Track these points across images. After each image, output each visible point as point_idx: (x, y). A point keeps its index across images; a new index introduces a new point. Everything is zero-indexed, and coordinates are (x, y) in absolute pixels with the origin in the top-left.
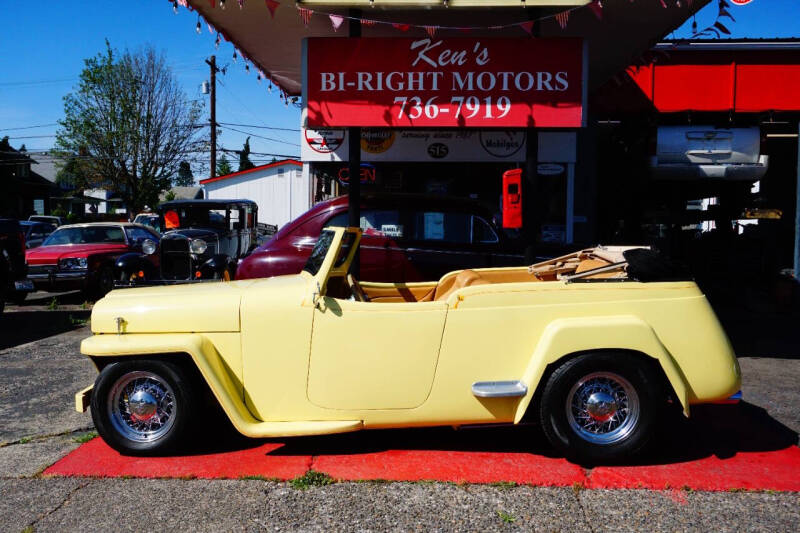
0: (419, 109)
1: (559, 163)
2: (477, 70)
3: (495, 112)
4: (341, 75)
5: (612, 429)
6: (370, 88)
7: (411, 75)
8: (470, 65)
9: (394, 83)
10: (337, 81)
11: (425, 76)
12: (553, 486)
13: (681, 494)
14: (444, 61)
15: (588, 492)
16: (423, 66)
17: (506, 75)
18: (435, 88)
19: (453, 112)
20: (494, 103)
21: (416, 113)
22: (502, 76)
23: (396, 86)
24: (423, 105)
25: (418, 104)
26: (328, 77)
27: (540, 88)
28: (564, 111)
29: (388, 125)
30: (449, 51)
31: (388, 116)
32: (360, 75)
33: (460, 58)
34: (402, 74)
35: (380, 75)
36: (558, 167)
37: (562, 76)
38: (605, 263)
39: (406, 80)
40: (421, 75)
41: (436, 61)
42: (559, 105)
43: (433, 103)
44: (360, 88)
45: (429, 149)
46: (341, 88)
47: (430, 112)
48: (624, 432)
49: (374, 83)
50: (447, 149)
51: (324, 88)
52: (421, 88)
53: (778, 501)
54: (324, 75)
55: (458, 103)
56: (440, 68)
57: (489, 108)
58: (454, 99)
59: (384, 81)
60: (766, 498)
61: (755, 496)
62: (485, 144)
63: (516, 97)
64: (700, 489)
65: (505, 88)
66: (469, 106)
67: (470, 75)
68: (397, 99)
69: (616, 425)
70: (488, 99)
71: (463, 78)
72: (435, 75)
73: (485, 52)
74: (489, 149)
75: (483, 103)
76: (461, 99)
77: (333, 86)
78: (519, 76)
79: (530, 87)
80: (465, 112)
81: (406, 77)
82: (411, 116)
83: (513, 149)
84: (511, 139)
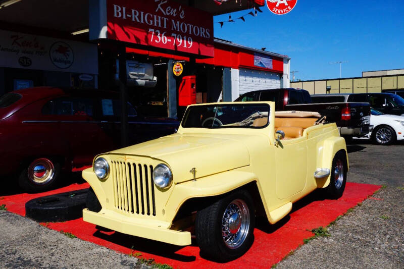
0: (159, 37)
1: (91, 75)
2: (181, 20)
3: (188, 45)
4: (124, 9)
6: (138, 21)
7: (155, 16)
8: (177, 18)
9: (149, 18)
10: (122, 11)
11: (161, 18)
14: (168, 12)
16: (159, 13)
17: (190, 26)
18: (165, 27)
19: (173, 41)
20: (187, 40)
21: (158, 40)
22: (189, 26)
23: (149, 22)
24: (161, 36)
25: (159, 34)
26: (117, 9)
27: (201, 36)
28: (209, 48)
29: (147, 45)
30: (169, 7)
31: (147, 39)
32: (133, 11)
33: (173, 12)
34: (151, 15)
35: (142, 13)
36: (90, 77)
37: (208, 31)
39: (153, 19)
40: (159, 17)
41: (165, 12)
42: (208, 45)
43: (165, 35)
44: (133, 20)
46: (124, 17)
47: (163, 40)
49: (139, 17)
51: (115, 15)
52: (160, 26)
54: (115, 6)
55: (174, 37)
56: (166, 16)
57: (185, 41)
58: (173, 35)
59: (144, 18)
62: (53, 60)
63: (196, 39)
65: (190, 33)
66: (178, 39)
67: (178, 22)
68: (150, 30)
70: (185, 37)
71: (176, 23)
72: (165, 19)
73: (183, 12)
75: (183, 39)
76: (175, 35)
77: (120, 15)
78: (195, 27)
79: (198, 34)
80: (177, 43)
81: (153, 16)
82: (156, 41)
83: (68, 65)
84: (67, 58)
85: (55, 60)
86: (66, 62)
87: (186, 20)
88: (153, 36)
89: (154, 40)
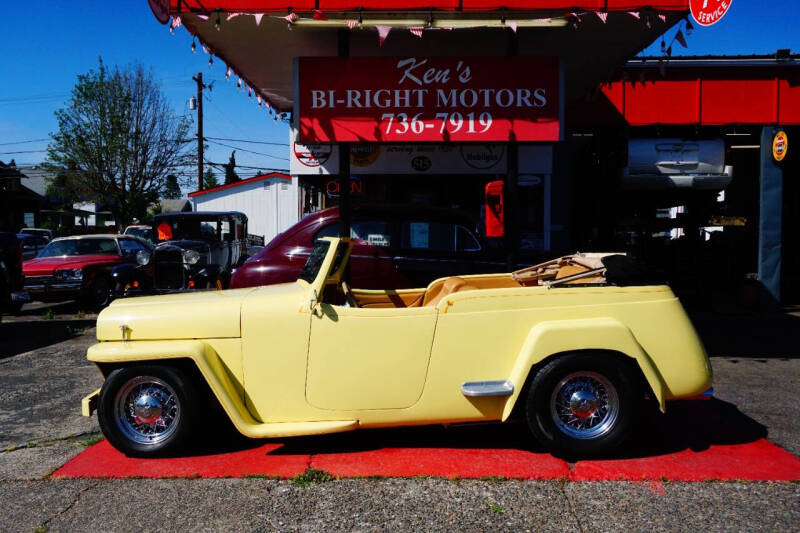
0: (406, 125)
1: (536, 175)
2: (460, 87)
3: (478, 127)
4: (331, 93)
5: (594, 425)
6: (359, 105)
7: (397, 92)
8: (453, 83)
9: (382, 99)
10: (327, 98)
11: (411, 93)
12: (540, 479)
13: (659, 485)
14: (429, 79)
15: (572, 484)
16: (410, 84)
17: (487, 92)
18: (420, 104)
19: (438, 127)
20: (476, 119)
21: (402, 128)
22: (483, 93)
23: (384, 104)
24: (409, 122)
25: (405, 119)
26: (319, 95)
27: (519, 104)
28: (541, 125)
29: (377, 140)
30: (433, 70)
31: (378, 132)
32: (349, 93)
33: (443, 76)
34: (389, 92)
35: (368, 92)
36: (536, 178)
37: (540, 93)
38: (585, 270)
39: (392, 98)
40: (407, 92)
41: (422, 80)
42: (539, 120)
43: (419, 119)
44: (350, 105)
45: (413, 161)
46: (332, 105)
47: (417, 127)
48: (605, 428)
49: (362, 100)
50: (430, 162)
51: (315, 105)
52: (407, 104)
53: (749, 490)
54: (314, 93)
55: (443, 118)
56: (424, 86)
57: (471, 123)
58: (438, 115)
59: (372, 98)
60: (738, 487)
61: (728, 486)
62: (465, 156)
63: (497, 113)
64: (677, 480)
65: (487, 104)
66: (453, 122)
67: (454, 92)
68: (385, 116)
69: (598, 421)
70: (471, 115)
71: (447, 95)
72: (420, 92)
73: (468, 71)
74: (469, 161)
75: (466, 119)
76: (445, 115)
77: (324, 103)
78: (499, 93)
79: (510, 103)
80: (449, 127)
81: (393, 94)
82: (398, 131)
83: (492, 162)
84: (491, 152)
85: (470, 157)
86: (488, 158)
87: (474, 84)
88: (390, 124)
89: (393, 129)
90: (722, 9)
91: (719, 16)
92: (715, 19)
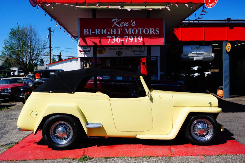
0: (115, 40)
2: (132, 28)
3: (138, 40)
4: (90, 30)
6: (99, 34)
7: (112, 29)
8: (130, 26)
9: (107, 32)
10: (89, 32)
11: (116, 30)
12: (162, 156)
13: (202, 157)
14: (122, 25)
15: (173, 157)
16: (116, 27)
17: (141, 29)
18: (119, 33)
19: (125, 40)
21: (113, 41)
22: (139, 30)
24: (116, 38)
25: (114, 38)
26: (86, 30)
27: (151, 33)
29: (105, 45)
30: (123, 22)
31: (105, 42)
32: (96, 30)
33: (126, 24)
34: (109, 29)
35: (102, 30)
36: (155, 58)
37: (157, 29)
39: (110, 31)
40: (115, 29)
41: (120, 25)
43: (119, 38)
44: (96, 34)
45: (117, 52)
46: (90, 34)
47: (118, 40)
49: (100, 32)
50: (122, 53)
51: (85, 34)
52: (115, 33)
53: (232, 158)
54: (85, 30)
55: (126, 38)
56: (121, 27)
57: (136, 39)
59: (104, 31)
60: (228, 157)
61: (224, 157)
63: (144, 36)
64: (208, 155)
65: (141, 33)
66: (130, 39)
67: (130, 29)
68: (108, 37)
70: (136, 37)
71: (128, 30)
72: (119, 29)
73: (134, 22)
75: (134, 38)
76: (128, 37)
77: (88, 33)
78: (145, 30)
79: (148, 33)
80: (129, 40)
81: (110, 30)
82: (112, 42)
83: (141, 53)
84: (141, 49)
85: (134, 51)
86: (140, 52)
87: (137, 26)
88: (110, 39)
89: (110, 41)
90: (215, 2)
91: (214, 5)
92: (213, 6)
